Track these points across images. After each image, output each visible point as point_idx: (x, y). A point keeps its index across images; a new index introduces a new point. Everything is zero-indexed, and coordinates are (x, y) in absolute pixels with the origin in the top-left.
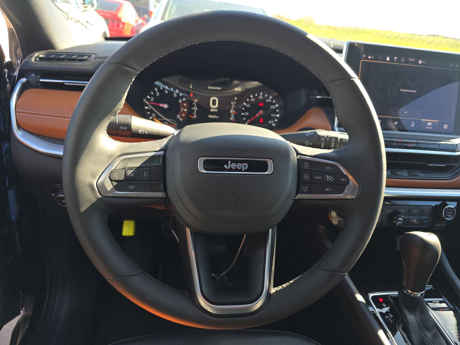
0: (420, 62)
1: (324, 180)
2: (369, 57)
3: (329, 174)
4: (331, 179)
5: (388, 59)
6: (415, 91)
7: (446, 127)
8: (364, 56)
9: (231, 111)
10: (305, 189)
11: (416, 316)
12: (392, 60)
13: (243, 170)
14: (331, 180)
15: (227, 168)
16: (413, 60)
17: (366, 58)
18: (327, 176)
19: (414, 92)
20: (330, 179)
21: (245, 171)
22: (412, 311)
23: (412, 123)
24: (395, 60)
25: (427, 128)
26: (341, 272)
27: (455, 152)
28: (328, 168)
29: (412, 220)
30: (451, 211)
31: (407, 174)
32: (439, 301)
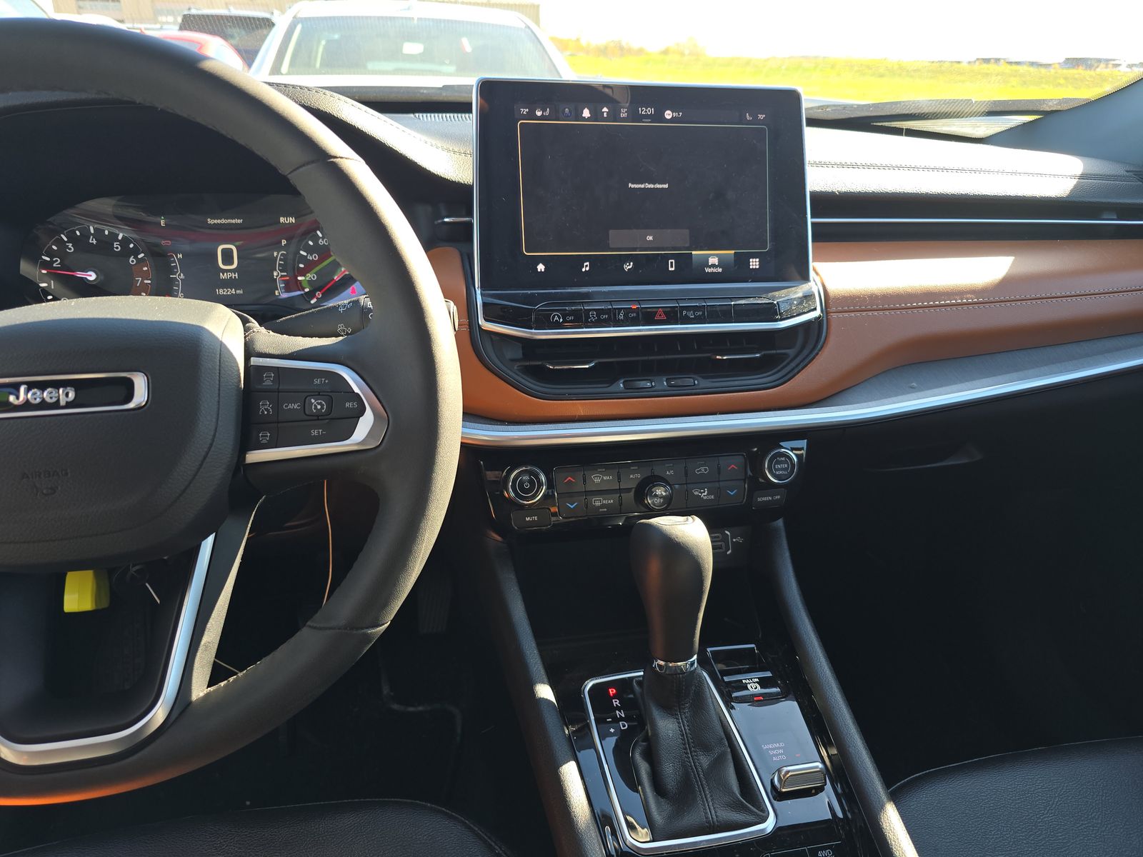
0: (668, 115)
1: (307, 413)
2: (539, 113)
3: (319, 395)
4: (322, 406)
5: (586, 113)
6: (666, 186)
7: (754, 263)
8: (525, 111)
9: (275, 274)
10: (265, 436)
11: (682, 719)
12: (596, 115)
13: (62, 403)
14: (322, 408)
15: (16, 402)
16: (650, 111)
17: (531, 115)
18: (313, 401)
19: (663, 188)
20: (319, 407)
21: (69, 405)
22: (669, 708)
23: (670, 261)
24: (605, 115)
25: (708, 270)
26: (357, 629)
27: (776, 320)
28: (317, 381)
29: (696, 493)
30: (785, 462)
31: (665, 383)
32: (758, 678)
